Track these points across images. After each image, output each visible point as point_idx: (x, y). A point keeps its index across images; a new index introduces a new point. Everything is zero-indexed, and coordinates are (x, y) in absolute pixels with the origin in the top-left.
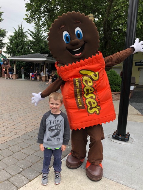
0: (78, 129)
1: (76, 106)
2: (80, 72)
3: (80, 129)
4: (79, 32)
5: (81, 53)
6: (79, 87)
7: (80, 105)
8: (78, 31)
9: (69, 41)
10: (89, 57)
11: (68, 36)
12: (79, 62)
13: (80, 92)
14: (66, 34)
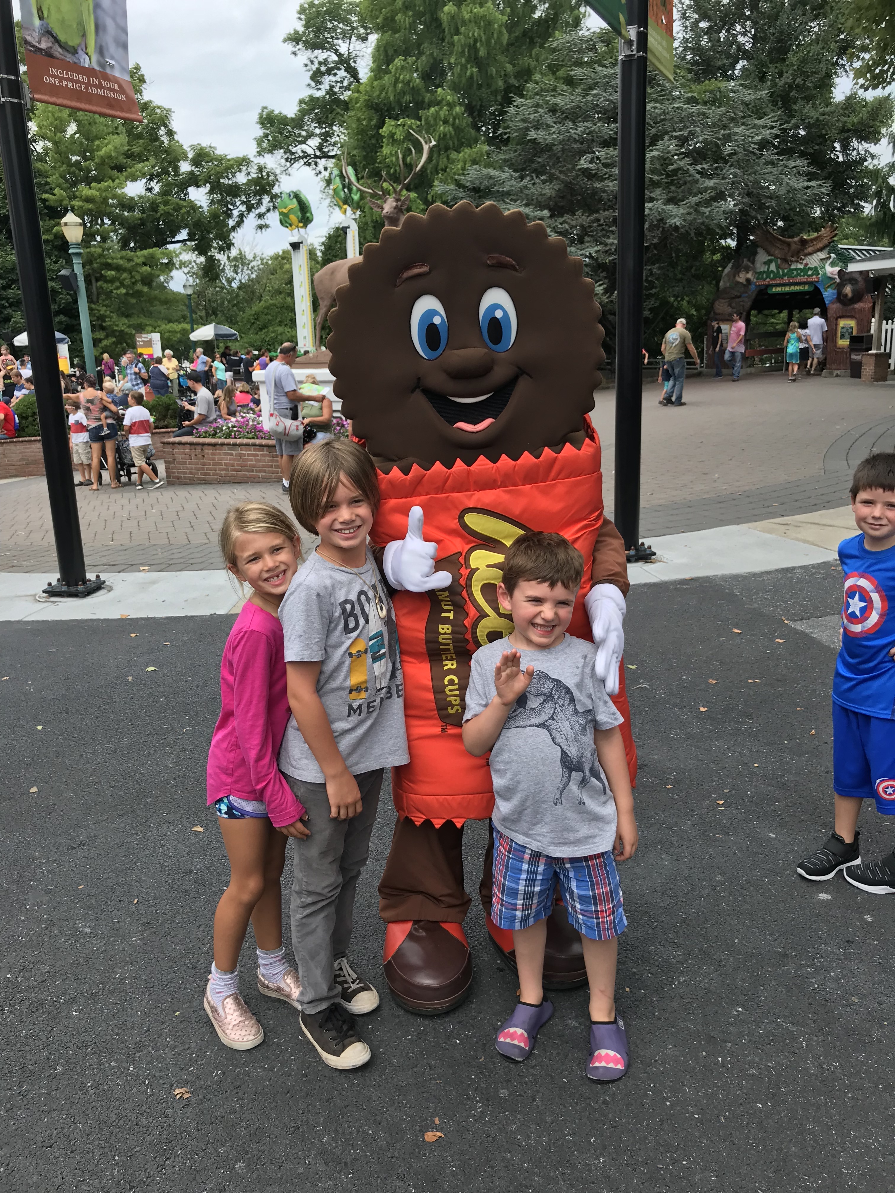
0: (428, 823)
1: (434, 710)
2: (461, 517)
3: (438, 823)
4: (499, 314)
5: (488, 422)
6: (451, 615)
7: (453, 706)
8: (496, 307)
9: (440, 350)
10: (526, 453)
11: (437, 320)
12: (469, 464)
13: (454, 641)
14: (431, 313)
